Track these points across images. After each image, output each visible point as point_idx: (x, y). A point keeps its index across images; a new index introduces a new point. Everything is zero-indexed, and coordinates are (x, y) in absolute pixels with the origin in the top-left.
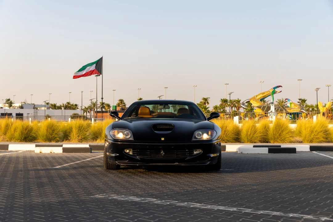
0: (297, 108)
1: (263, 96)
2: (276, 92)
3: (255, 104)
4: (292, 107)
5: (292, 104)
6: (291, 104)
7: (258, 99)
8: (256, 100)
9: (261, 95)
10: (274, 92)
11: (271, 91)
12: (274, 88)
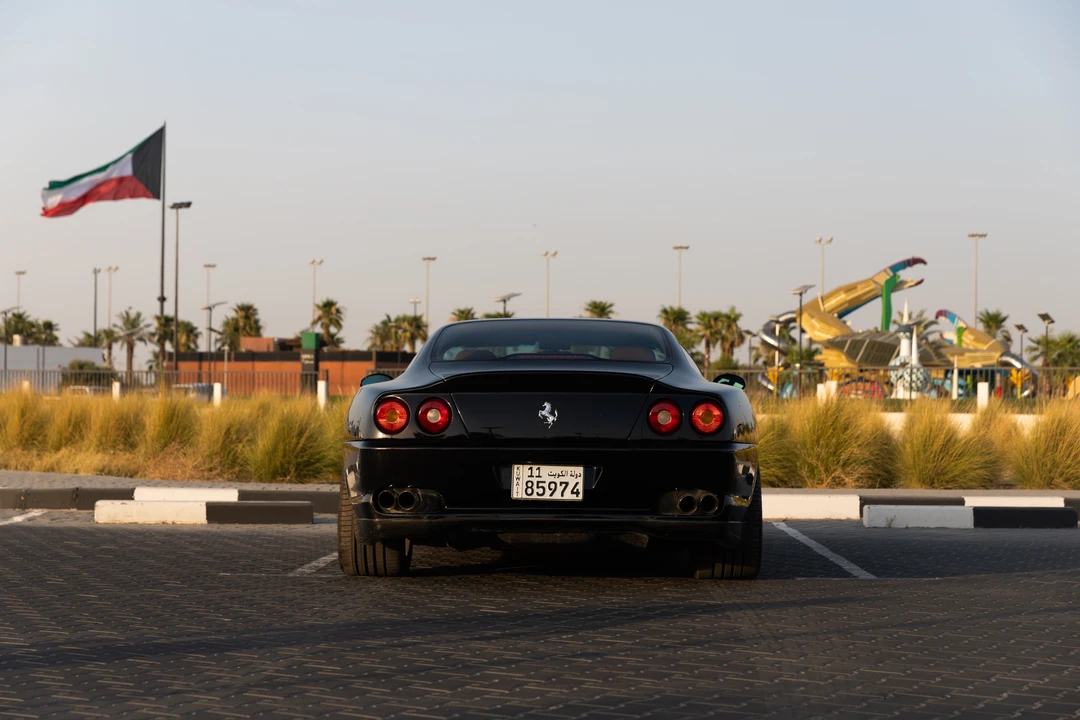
0: (988, 350)
1: (850, 301)
2: (903, 283)
3: (817, 333)
4: (964, 345)
5: (966, 332)
6: (960, 331)
7: (830, 312)
8: (823, 317)
9: (842, 297)
10: (894, 285)
11: (882, 279)
12: (896, 268)
